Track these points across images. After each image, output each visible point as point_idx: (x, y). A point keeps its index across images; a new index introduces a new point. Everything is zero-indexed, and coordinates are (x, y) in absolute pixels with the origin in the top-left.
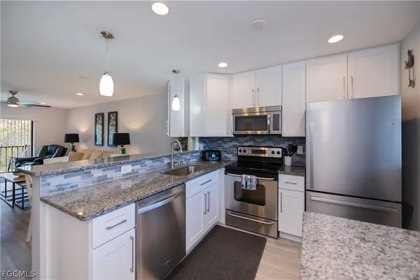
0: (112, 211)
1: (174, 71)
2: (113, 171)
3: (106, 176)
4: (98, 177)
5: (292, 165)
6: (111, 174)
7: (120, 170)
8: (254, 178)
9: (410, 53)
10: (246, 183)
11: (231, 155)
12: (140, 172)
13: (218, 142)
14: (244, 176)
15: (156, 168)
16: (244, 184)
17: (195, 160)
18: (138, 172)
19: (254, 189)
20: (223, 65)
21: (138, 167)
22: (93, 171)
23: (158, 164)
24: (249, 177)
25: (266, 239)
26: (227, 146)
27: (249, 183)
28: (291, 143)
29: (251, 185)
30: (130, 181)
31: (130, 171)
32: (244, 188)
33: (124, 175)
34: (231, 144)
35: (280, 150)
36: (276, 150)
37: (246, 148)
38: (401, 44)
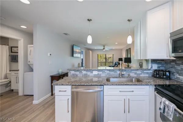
0: (60, 85)
2: (90, 73)
3: (87, 74)
4: (84, 74)
6: (89, 73)
7: (92, 73)
8: (172, 106)
10: (165, 109)
12: (102, 75)
14: (164, 99)
16: (162, 107)
18: (101, 75)
21: (101, 73)
22: (82, 71)
23: (113, 73)
24: (167, 102)
29: (168, 112)
30: (97, 78)
31: (97, 74)
32: (162, 111)
33: (94, 75)
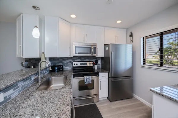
1: (34, 7)
5: (97, 69)
8: (90, 77)
9: (131, 32)
10: (87, 81)
11: (68, 67)
13: (60, 60)
14: (85, 77)
15: (26, 87)
16: (86, 81)
17: (48, 73)
19: (91, 82)
20: (73, 16)
23: (27, 82)
24: (88, 77)
25: (95, 104)
26: (65, 62)
27: (88, 80)
28: (96, 59)
29: (89, 81)
31: (3, 99)
32: (86, 83)
34: (68, 61)
35: (93, 62)
36: (91, 63)
37: (78, 63)
38: (127, 29)
